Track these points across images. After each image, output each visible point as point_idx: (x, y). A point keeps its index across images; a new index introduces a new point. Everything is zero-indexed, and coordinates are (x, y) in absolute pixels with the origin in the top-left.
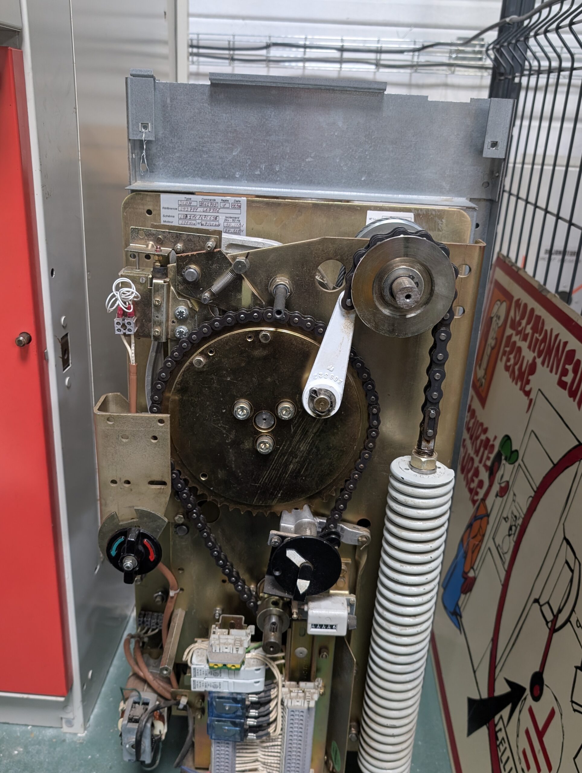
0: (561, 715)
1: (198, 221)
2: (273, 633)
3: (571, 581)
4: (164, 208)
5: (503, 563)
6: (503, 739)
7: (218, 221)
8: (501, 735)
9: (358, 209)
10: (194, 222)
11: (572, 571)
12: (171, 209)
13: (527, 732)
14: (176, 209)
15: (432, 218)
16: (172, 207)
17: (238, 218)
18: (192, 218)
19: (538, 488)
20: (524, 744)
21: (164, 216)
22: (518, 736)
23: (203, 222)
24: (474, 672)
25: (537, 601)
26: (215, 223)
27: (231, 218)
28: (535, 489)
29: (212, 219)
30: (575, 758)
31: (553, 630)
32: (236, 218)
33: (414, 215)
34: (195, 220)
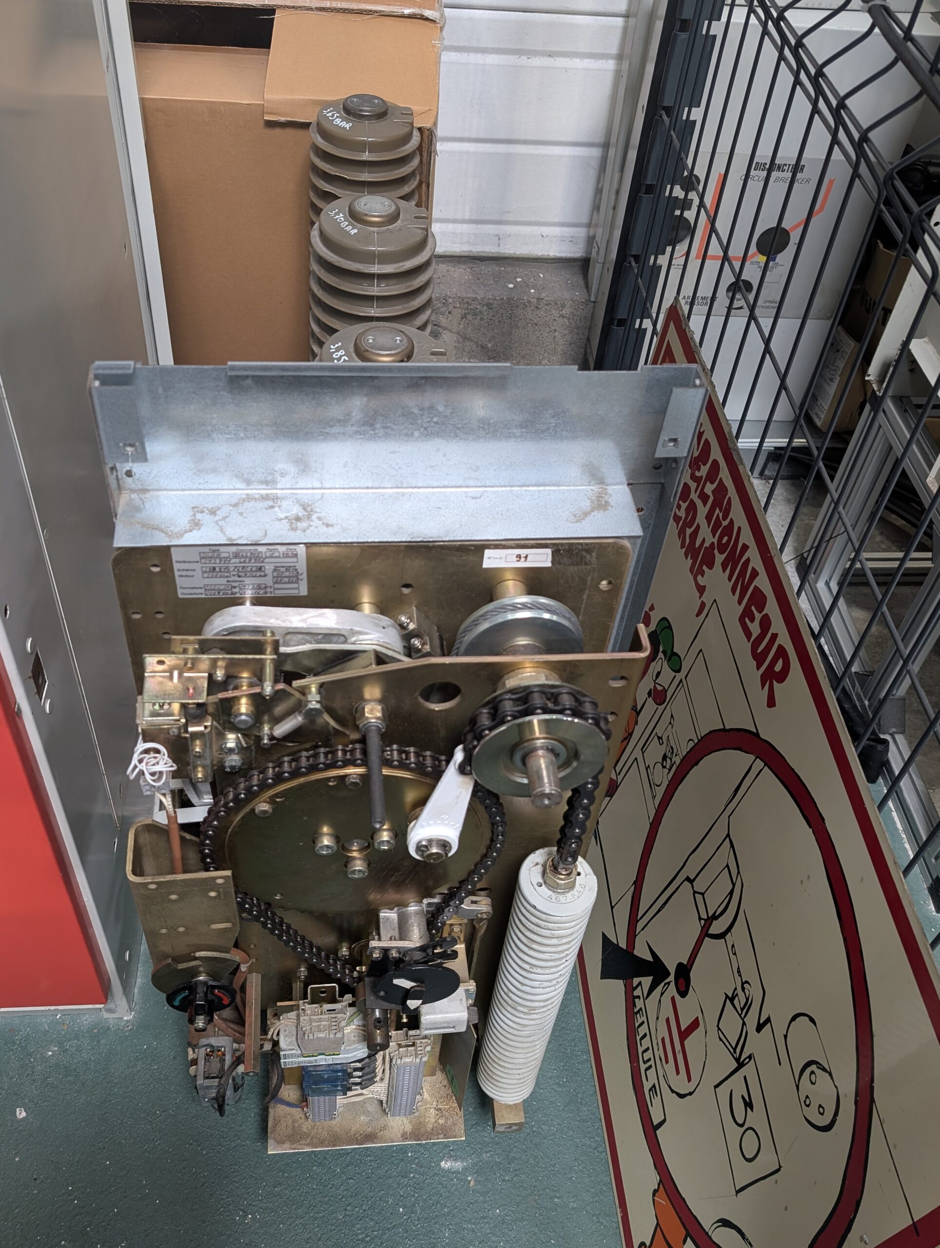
0: (706, 1033)
1: (232, 573)
2: (378, 1031)
3: (731, 893)
4: (177, 562)
5: (654, 797)
6: (641, 1009)
7: (264, 571)
8: (639, 1004)
9: (471, 550)
10: (228, 574)
11: (734, 885)
12: (189, 562)
13: (668, 1020)
14: (197, 562)
15: (577, 553)
16: (190, 560)
17: (295, 566)
18: (222, 570)
19: (702, 738)
20: (663, 1032)
21: (179, 570)
22: (658, 1018)
23: (240, 574)
24: (612, 908)
25: (690, 881)
26: (258, 574)
27: (283, 567)
28: (699, 738)
29: (254, 569)
30: (716, 1087)
31: (705, 933)
32: (290, 567)
33: (553, 552)
34: (228, 572)
